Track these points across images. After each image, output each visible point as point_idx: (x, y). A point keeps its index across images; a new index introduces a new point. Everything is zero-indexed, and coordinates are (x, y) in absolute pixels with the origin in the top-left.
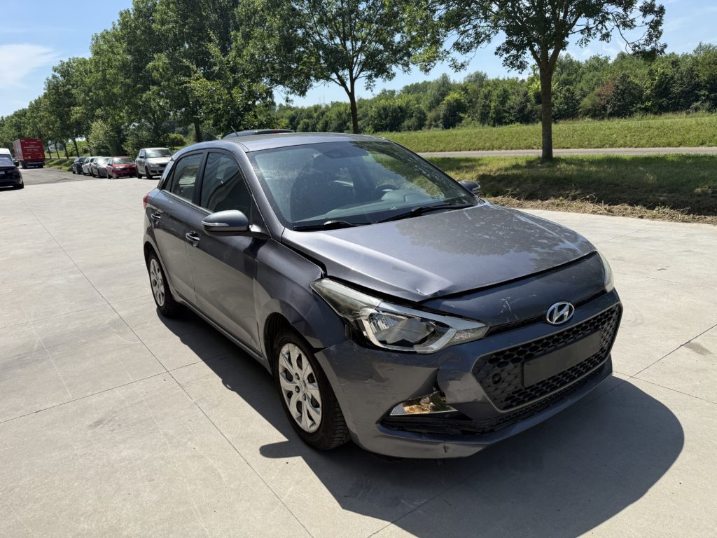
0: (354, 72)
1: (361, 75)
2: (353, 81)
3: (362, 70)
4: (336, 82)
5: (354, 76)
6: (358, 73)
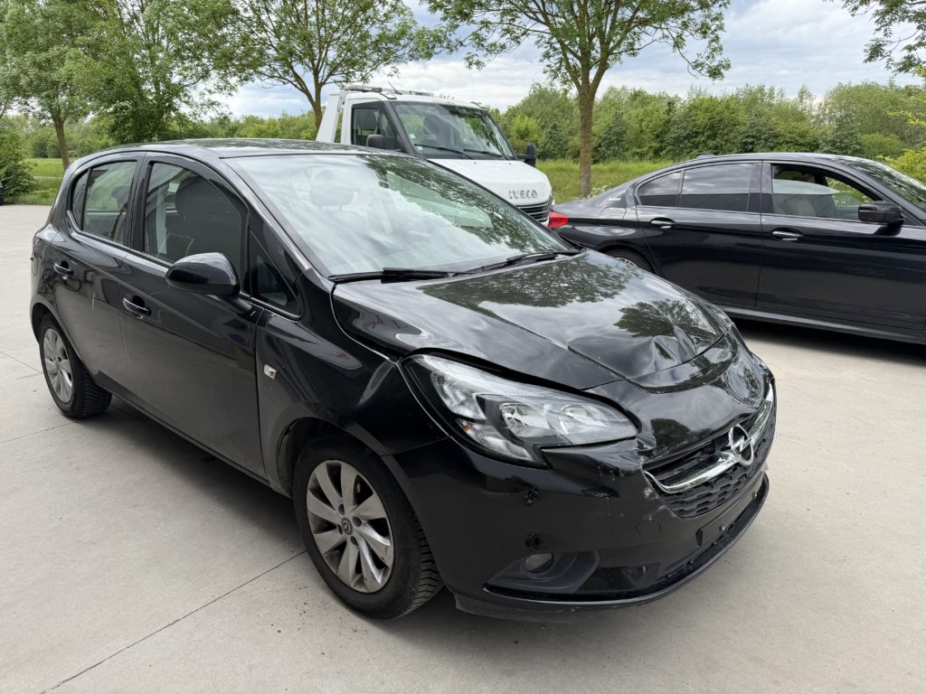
0: (321, 74)
1: (329, 80)
2: (319, 86)
3: (331, 74)
4: (295, 86)
5: (320, 80)
6: (325, 77)
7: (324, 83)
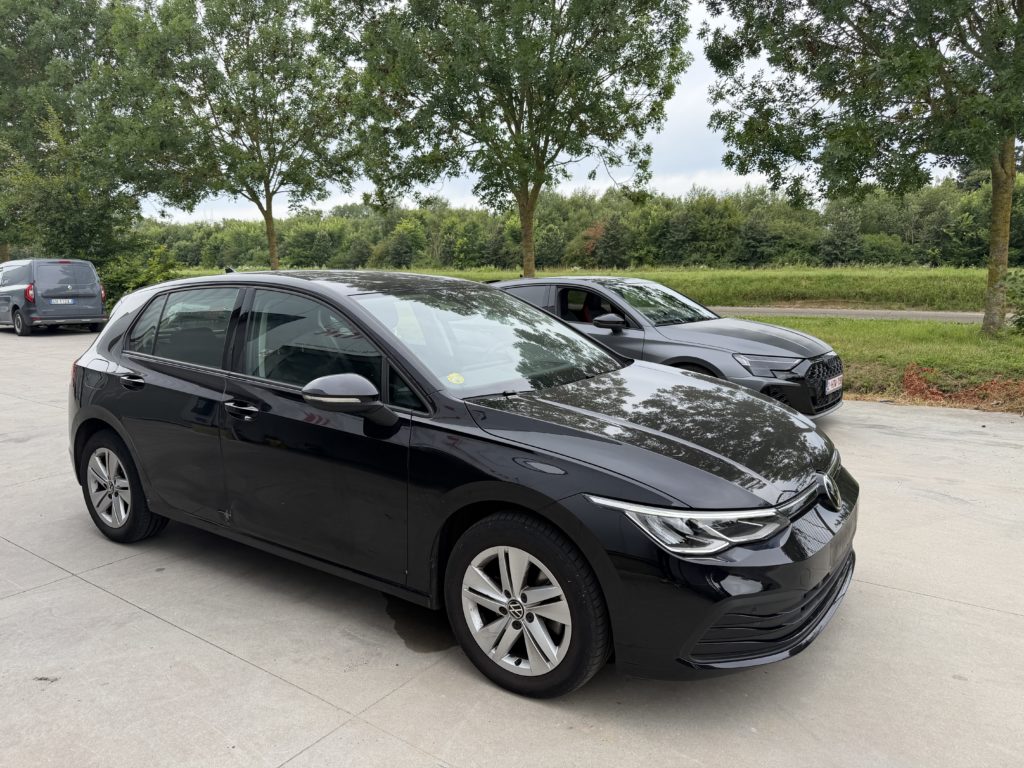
0: (272, 184)
1: (282, 188)
3: (282, 183)
4: (246, 196)
5: (271, 189)
6: (277, 186)
7: (274, 193)
